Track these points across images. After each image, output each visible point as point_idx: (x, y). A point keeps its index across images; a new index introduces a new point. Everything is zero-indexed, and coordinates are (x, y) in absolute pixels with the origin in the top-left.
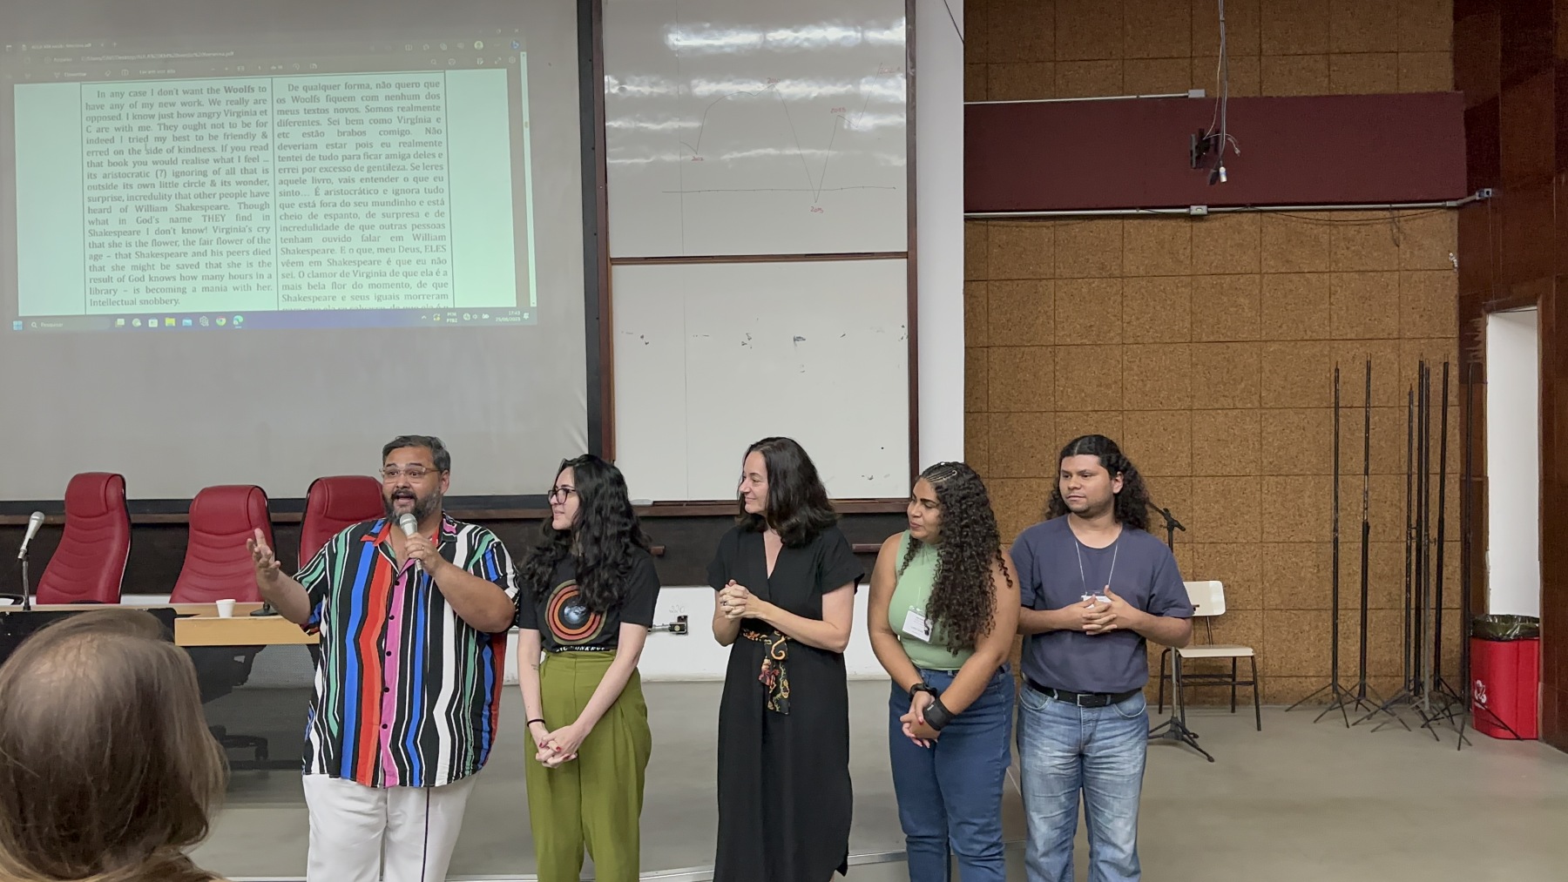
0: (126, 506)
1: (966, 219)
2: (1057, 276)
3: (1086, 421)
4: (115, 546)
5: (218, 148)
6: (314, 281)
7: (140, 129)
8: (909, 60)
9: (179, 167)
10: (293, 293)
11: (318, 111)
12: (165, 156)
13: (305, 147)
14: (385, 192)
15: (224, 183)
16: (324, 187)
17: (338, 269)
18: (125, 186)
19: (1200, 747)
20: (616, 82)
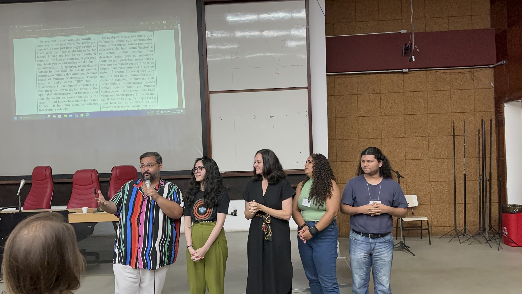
0: (52, 177)
1: (327, 75)
2: (358, 94)
3: (370, 142)
4: (49, 190)
5: (80, 58)
6: (112, 101)
7: (55, 52)
8: (307, 23)
9: (67, 65)
10: (105, 106)
11: (112, 45)
12: (63, 61)
13: (108, 57)
14: (135, 71)
15: (82, 70)
16: (115, 70)
17: (120, 97)
18: (50, 72)
19: (411, 251)
20: (210, 33)
